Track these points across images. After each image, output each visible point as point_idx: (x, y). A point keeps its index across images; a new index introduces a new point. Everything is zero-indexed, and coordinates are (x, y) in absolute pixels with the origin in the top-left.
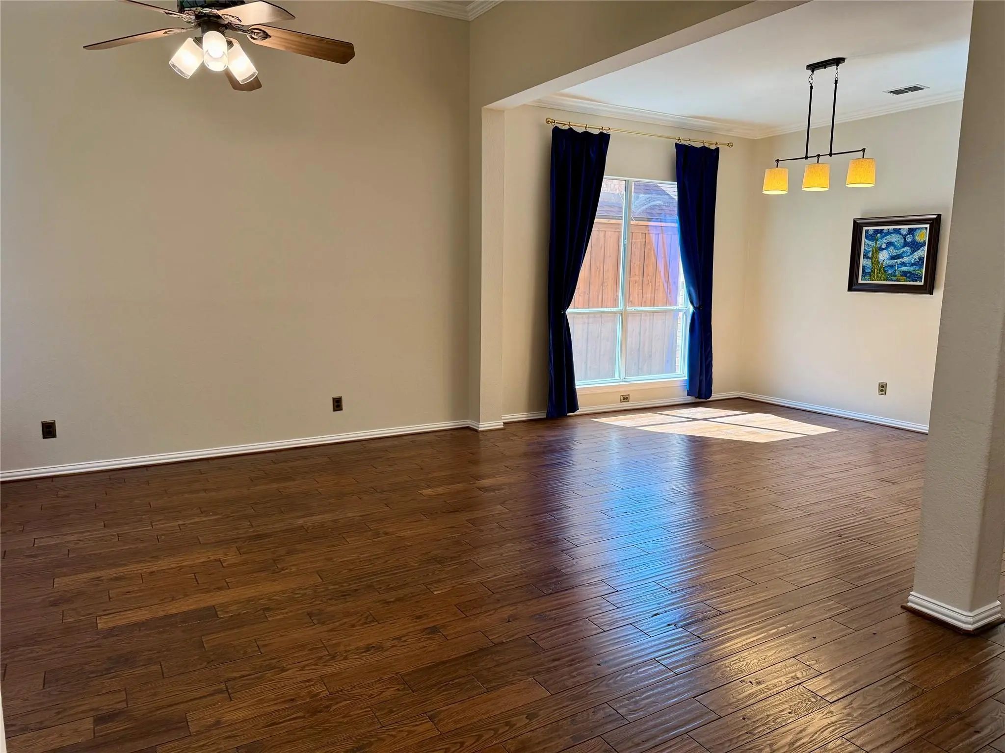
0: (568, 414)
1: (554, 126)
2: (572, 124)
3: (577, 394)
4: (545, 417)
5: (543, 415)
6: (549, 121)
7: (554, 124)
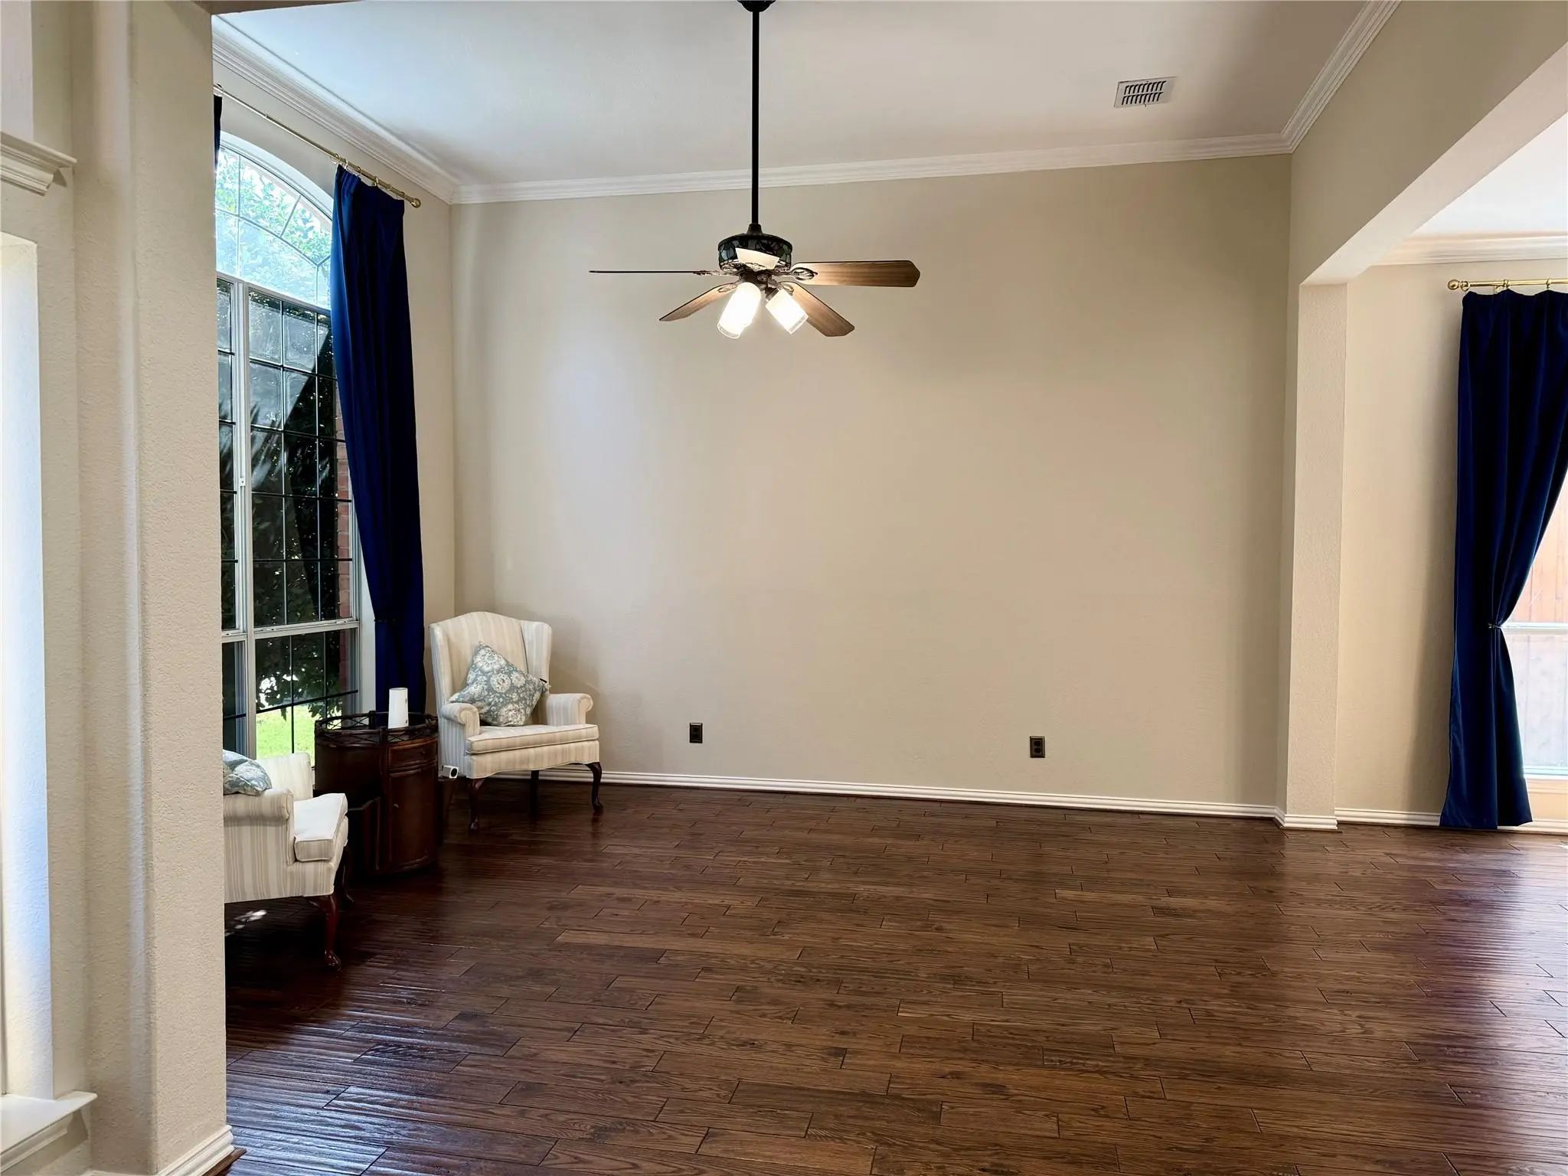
0: (1499, 827)
1: (1467, 292)
2: (1509, 283)
3: (1528, 790)
4: (1438, 824)
5: (1434, 820)
6: (1454, 286)
7: (1465, 288)
